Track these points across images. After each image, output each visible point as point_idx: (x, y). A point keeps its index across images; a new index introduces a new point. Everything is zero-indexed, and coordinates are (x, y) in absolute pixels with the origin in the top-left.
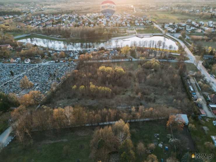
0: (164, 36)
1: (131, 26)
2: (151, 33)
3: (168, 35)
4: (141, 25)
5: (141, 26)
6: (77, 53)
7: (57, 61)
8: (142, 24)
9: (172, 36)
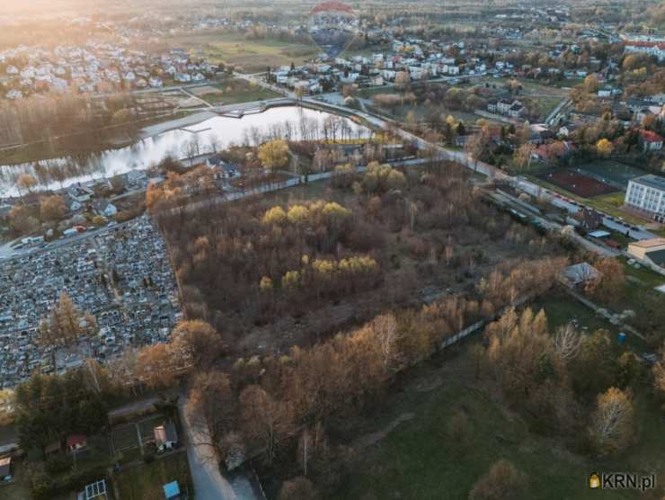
0: (300, 103)
1: (164, 85)
2: (254, 100)
3: (309, 99)
4: (197, 78)
5: (197, 82)
6: (86, 193)
7: (50, 232)
8: (199, 75)
9: (322, 100)
